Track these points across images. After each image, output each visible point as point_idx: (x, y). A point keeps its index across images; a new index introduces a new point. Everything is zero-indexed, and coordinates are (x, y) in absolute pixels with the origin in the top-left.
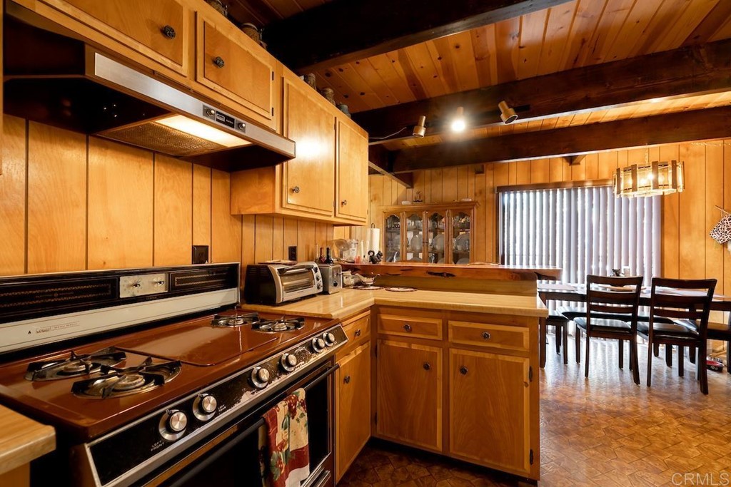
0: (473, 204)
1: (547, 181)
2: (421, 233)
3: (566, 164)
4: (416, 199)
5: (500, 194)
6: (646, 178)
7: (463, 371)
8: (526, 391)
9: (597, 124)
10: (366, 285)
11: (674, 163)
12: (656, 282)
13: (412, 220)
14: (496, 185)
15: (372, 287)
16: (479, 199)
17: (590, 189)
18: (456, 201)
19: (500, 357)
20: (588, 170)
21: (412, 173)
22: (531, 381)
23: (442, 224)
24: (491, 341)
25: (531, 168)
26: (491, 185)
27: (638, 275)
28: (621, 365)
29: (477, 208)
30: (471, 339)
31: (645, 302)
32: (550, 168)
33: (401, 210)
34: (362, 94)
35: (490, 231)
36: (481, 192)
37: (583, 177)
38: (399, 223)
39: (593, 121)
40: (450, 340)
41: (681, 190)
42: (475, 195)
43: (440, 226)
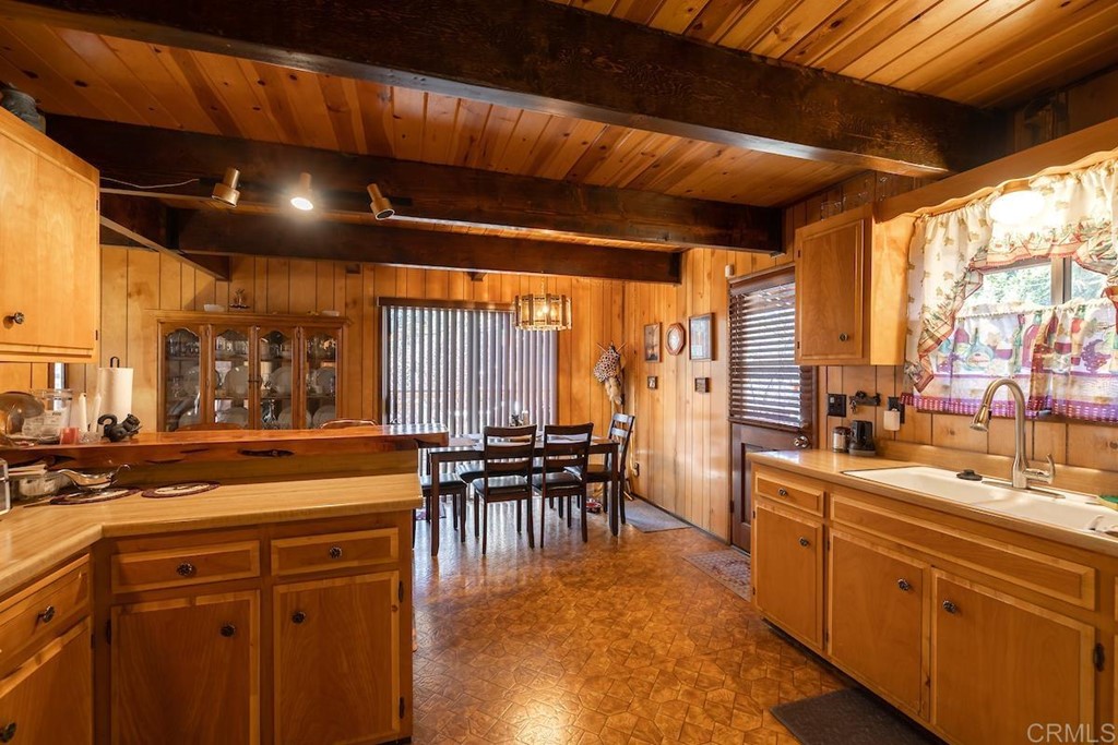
0: (339, 322)
1: (445, 298)
2: (246, 364)
3: (467, 278)
4: (236, 301)
5: (384, 309)
6: (542, 310)
7: (298, 618)
8: (395, 617)
9: (496, 237)
10: (89, 492)
11: (564, 297)
12: (549, 429)
13: (229, 339)
14: (379, 294)
15: (106, 495)
16: (351, 313)
17: (493, 314)
18: (313, 313)
19: (359, 579)
20: (492, 289)
21: (228, 257)
22: (401, 601)
23: (287, 352)
24: (345, 559)
25: (425, 278)
26: (371, 293)
27: (531, 424)
28: (519, 529)
29: (349, 326)
30: (311, 563)
31: (539, 453)
32: (448, 283)
33: (203, 321)
34: (80, 83)
35: (368, 363)
36: (355, 302)
37: (486, 297)
38: (198, 344)
39: (493, 234)
40: (273, 574)
41: (570, 328)
42: (346, 305)
43: (285, 354)
